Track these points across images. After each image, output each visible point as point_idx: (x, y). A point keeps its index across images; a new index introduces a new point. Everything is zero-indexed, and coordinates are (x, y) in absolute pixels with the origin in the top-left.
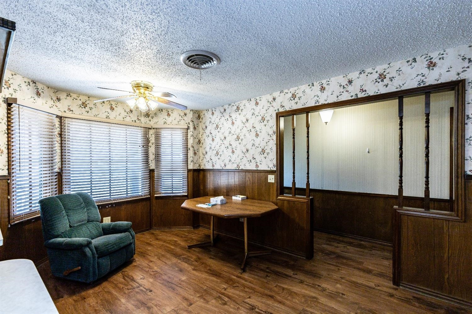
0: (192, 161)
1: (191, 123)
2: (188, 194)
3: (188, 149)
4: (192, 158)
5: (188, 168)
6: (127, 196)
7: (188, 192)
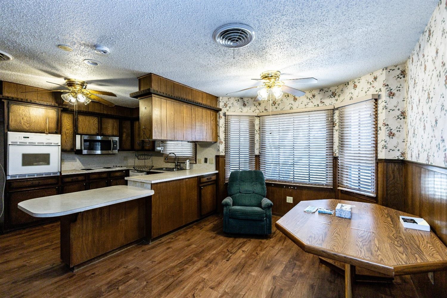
0: (385, 147)
1: (384, 89)
2: (377, 195)
3: (378, 129)
4: (383, 143)
5: (377, 156)
6: (309, 181)
7: (377, 193)
